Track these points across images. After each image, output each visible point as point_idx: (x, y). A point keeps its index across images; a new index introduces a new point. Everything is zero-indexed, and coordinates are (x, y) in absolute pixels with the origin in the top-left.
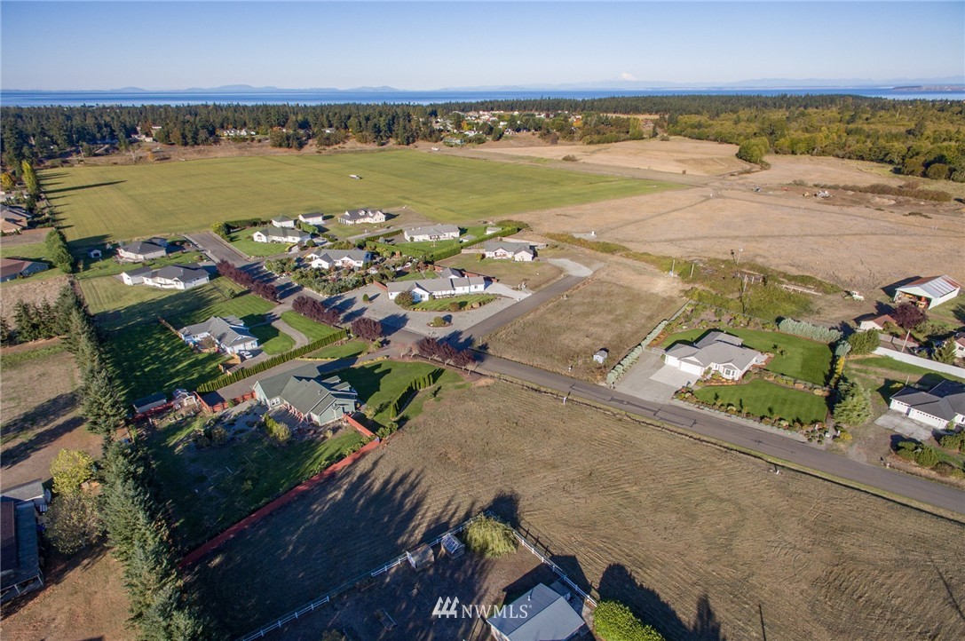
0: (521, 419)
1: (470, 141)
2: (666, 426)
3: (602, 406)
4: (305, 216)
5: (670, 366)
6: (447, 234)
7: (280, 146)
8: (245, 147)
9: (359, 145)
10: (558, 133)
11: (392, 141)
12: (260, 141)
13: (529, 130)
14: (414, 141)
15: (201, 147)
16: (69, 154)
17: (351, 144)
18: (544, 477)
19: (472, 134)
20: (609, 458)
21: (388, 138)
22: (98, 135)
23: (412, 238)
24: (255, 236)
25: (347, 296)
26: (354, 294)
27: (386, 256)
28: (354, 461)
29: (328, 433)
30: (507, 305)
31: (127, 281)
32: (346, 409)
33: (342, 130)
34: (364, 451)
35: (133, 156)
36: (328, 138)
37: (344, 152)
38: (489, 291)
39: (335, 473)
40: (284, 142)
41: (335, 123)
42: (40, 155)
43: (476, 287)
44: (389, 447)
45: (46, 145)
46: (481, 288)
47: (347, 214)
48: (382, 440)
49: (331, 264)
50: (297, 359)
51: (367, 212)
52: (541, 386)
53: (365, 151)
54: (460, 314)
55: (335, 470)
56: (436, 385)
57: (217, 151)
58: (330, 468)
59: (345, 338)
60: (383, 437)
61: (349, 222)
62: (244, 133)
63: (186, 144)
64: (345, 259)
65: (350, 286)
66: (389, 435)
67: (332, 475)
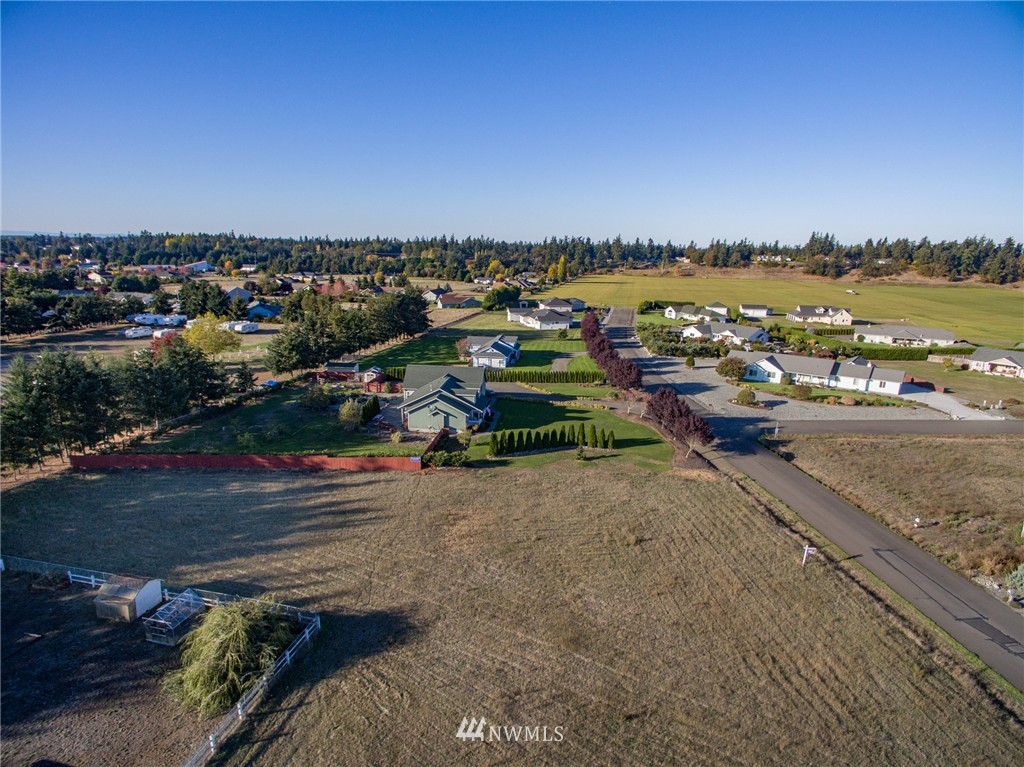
3: (918, 616)
4: (745, 307)
6: (928, 341)
7: (814, 273)
8: (773, 272)
9: (920, 278)
11: (975, 276)
12: (792, 267)
15: (729, 269)
16: (617, 266)
17: (909, 276)
21: (970, 273)
22: (649, 256)
23: (861, 338)
24: (667, 311)
25: (677, 360)
26: (684, 360)
27: (792, 343)
28: (362, 470)
29: (396, 437)
30: (921, 415)
31: (509, 318)
32: (452, 423)
33: (902, 261)
34: (387, 465)
35: (662, 271)
36: (875, 272)
37: (894, 284)
38: (906, 397)
39: (322, 469)
40: (822, 270)
41: (895, 253)
42: (596, 265)
43: (882, 385)
44: (423, 477)
45: (603, 258)
46: (892, 388)
47: (799, 309)
48: (429, 466)
49: (707, 336)
50: (518, 383)
51: (827, 310)
52: (803, 520)
53: (926, 285)
54: (807, 404)
55: (324, 466)
56: (615, 451)
57: (742, 274)
58: (316, 459)
59: (596, 382)
60: (429, 461)
61: (797, 319)
62: (778, 259)
63: (715, 265)
64: (727, 333)
65: (690, 351)
66: (444, 465)
67: (316, 470)
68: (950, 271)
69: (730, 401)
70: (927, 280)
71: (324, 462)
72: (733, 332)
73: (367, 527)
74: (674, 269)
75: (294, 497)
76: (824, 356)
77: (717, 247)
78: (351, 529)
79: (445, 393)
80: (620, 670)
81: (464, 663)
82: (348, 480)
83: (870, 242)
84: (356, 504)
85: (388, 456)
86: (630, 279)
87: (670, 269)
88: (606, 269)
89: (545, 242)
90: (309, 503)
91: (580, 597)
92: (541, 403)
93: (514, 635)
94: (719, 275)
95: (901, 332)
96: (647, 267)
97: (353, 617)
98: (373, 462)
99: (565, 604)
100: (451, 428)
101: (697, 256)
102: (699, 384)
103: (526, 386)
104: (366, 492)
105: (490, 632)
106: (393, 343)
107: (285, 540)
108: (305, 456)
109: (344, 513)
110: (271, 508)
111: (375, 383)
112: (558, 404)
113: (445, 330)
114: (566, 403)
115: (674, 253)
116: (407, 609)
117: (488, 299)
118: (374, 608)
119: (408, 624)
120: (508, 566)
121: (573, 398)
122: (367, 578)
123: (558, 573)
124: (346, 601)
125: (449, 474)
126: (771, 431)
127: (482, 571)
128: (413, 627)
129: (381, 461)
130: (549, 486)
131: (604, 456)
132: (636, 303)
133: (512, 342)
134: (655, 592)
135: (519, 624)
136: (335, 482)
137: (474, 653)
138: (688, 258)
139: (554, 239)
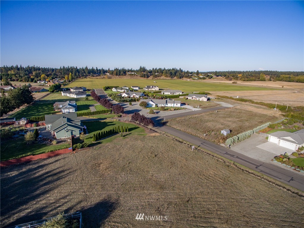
0: (161, 154)
1: (201, 78)
2: (265, 177)
3: (218, 156)
4: (133, 87)
5: (271, 143)
6: (177, 93)
7: (142, 77)
8: (132, 77)
9: (165, 78)
10: (232, 78)
11: (175, 77)
12: (137, 75)
13: (222, 76)
14: (182, 78)
15: (121, 76)
16: (88, 76)
17: (163, 77)
18: (150, 194)
19: (202, 77)
20: (209, 191)
21: (174, 76)
22: (97, 72)
23: (164, 93)
24: (113, 89)
25: (125, 103)
26: (129, 103)
27: (150, 96)
28: (49, 157)
29: (54, 142)
30: (187, 111)
31: (63, 95)
32: (74, 133)
33: (161, 74)
34: (59, 153)
35: (102, 77)
36: (156, 76)
37: (160, 79)
38: (182, 107)
39: (31, 161)
40: (143, 76)
41: (159, 72)
42: (80, 76)
43: (177, 105)
44: (76, 154)
45: (83, 73)
46: (179, 105)
47: (146, 87)
48: (76, 150)
49: (129, 96)
50: (84, 116)
51: (153, 87)
52: (184, 140)
53: (166, 79)
54: (164, 111)
55: (31, 159)
56: (130, 132)
57: (124, 77)
58: (27, 158)
59: (109, 113)
60: (75, 148)
61: (146, 89)
62: (133, 73)
63: (117, 75)
64: (134, 95)
65: (128, 100)
66: (81, 148)
67: (28, 162)
68: (171, 76)
69: (148, 113)
70: (166, 78)
71: (31, 158)
72: (136, 94)
73: (69, 176)
74: (106, 76)
75: (27, 175)
76: (160, 99)
77: (116, 70)
78: (63, 179)
79: (69, 123)
80: (177, 191)
81: (138, 207)
82: (46, 162)
83: (153, 69)
84: (57, 170)
85: (59, 150)
86: (93, 80)
87: (104, 77)
88: (84, 77)
89: (61, 68)
90: (36, 175)
91: (153, 176)
92: (97, 122)
93: (145, 193)
94: (119, 78)
95: (172, 91)
96: (97, 76)
97: (90, 208)
98: (53, 153)
99: (150, 179)
100: (74, 135)
101: (111, 73)
102: (136, 110)
103: (88, 117)
104: (58, 165)
105: (137, 195)
106: (21, 108)
107: (38, 192)
108: (21, 157)
109: (55, 174)
110: (19, 182)
111: (29, 124)
112: (102, 121)
113: (40, 101)
114: (105, 121)
115: (105, 72)
116: (106, 198)
117: (51, 88)
118: (95, 202)
119: (111, 202)
120: (127, 174)
121: (105, 119)
122: (84, 193)
123: (142, 171)
124: (83, 204)
125: (84, 151)
126: (162, 119)
127: (120, 178)
128: (113, 203)
129: (57, 152)
130: (119, 147)
131: (127, 135)
132: (102, 88)
133: (74, 103)
134: (169, 168)
135: (143, 189)
136: (41, 164)
137: (138, 202)
138: (109, 73)
139: (64, 67)
